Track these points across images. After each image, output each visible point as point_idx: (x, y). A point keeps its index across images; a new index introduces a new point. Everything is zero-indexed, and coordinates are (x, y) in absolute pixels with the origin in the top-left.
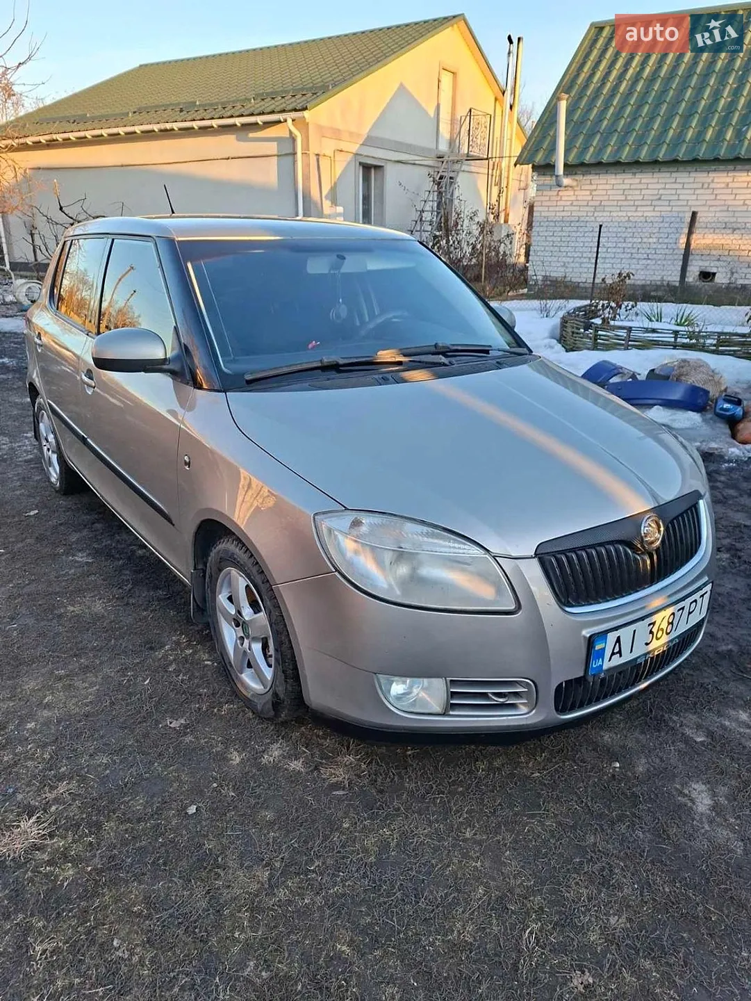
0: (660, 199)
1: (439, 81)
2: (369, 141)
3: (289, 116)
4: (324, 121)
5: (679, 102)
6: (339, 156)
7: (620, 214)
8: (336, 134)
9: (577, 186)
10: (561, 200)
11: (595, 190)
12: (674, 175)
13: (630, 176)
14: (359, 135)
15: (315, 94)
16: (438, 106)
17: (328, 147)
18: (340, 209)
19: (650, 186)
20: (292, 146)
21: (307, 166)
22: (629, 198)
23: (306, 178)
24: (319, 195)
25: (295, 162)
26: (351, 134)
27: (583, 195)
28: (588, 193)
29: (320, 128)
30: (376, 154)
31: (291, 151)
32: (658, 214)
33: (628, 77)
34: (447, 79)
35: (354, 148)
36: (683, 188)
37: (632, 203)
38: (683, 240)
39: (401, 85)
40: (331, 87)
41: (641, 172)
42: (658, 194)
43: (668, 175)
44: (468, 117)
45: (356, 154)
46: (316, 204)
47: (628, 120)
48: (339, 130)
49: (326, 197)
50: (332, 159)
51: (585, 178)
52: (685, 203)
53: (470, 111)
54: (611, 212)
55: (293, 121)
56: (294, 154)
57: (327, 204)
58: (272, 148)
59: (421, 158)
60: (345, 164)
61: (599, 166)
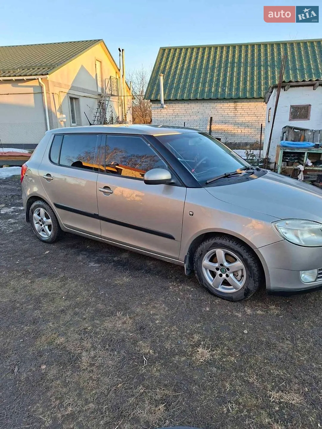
0: (198, 113)
1: (96, 65)
2: (73, 88)
3: (40, 77)
4: (54, 80)
5: (200, 78)
6: (61, 94)
7: (185, 118)
8: (60, 85)
9: (168, 108)
10: (162, 113)
11: (175, 109)
12: (203, 104)
13: (187, 104)
14: (68, 85)
15: (50, 68)
16: (96, 74)
17: (57, 90)
18: (64, 116)
19: (194, 108)
20: (41, 90)
21: (49, 98)
22: (187, 112)
23: (49, 103)
24: (55, 110)
25: (43, 96)
26: (65, 85)
27: (170, 111)
28: (172, 110)
29: (53, 82)
30: (76, 93)
31: (40, 91)
32: (198, 118)
33: (179, 68)
34: (98, 64)
35: (67, 91)
36: (206, 109)
37: (188, 114)
38: (208, 127)
39: (82, 66)
40: (56, 66)
41: (191, 103)
42: (198, 111)
43: (200, 104)
44: (110, 79)
45: (68, 93)
46: (54, 113)
47: (183, 84)
48: (60, 83)
49: (57, 111)
50: (59, 95)
51: (170, 105)
52: (207, 114)
53: (111, 77)
54: (181, 117)
55: (41, 79)
56: (42, 93)
57: (58, 114)
58: (31, 90)
59: (93, 95)
60: (64, 97)
61: (176, 101)
